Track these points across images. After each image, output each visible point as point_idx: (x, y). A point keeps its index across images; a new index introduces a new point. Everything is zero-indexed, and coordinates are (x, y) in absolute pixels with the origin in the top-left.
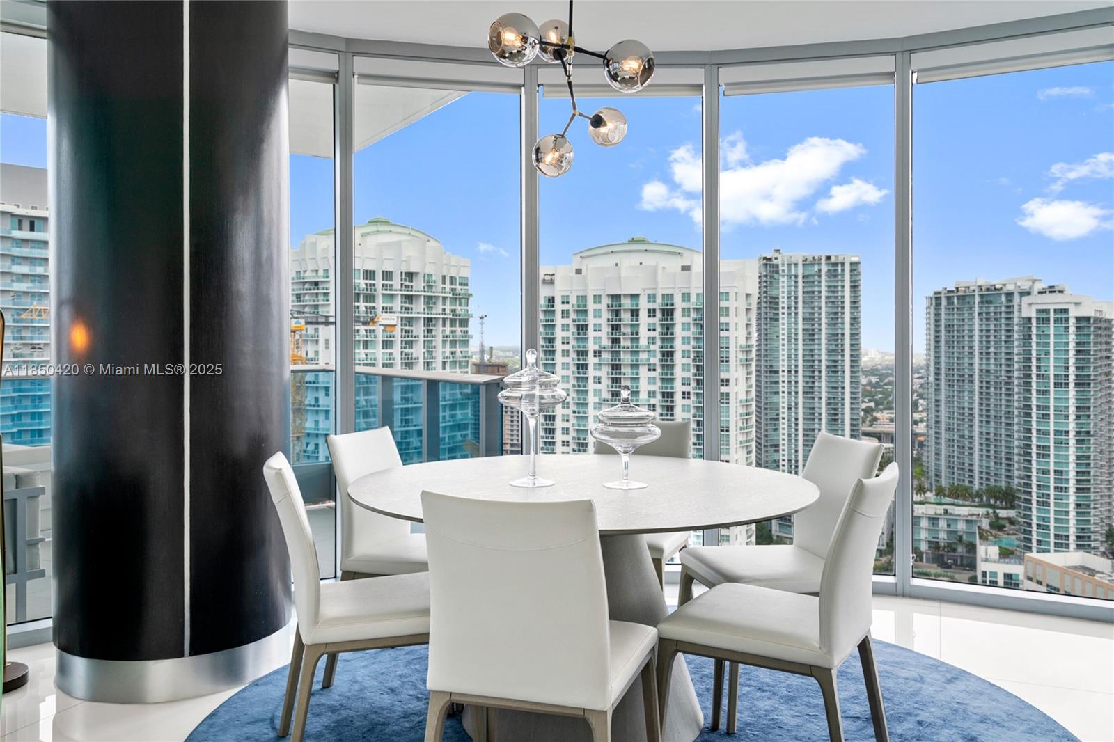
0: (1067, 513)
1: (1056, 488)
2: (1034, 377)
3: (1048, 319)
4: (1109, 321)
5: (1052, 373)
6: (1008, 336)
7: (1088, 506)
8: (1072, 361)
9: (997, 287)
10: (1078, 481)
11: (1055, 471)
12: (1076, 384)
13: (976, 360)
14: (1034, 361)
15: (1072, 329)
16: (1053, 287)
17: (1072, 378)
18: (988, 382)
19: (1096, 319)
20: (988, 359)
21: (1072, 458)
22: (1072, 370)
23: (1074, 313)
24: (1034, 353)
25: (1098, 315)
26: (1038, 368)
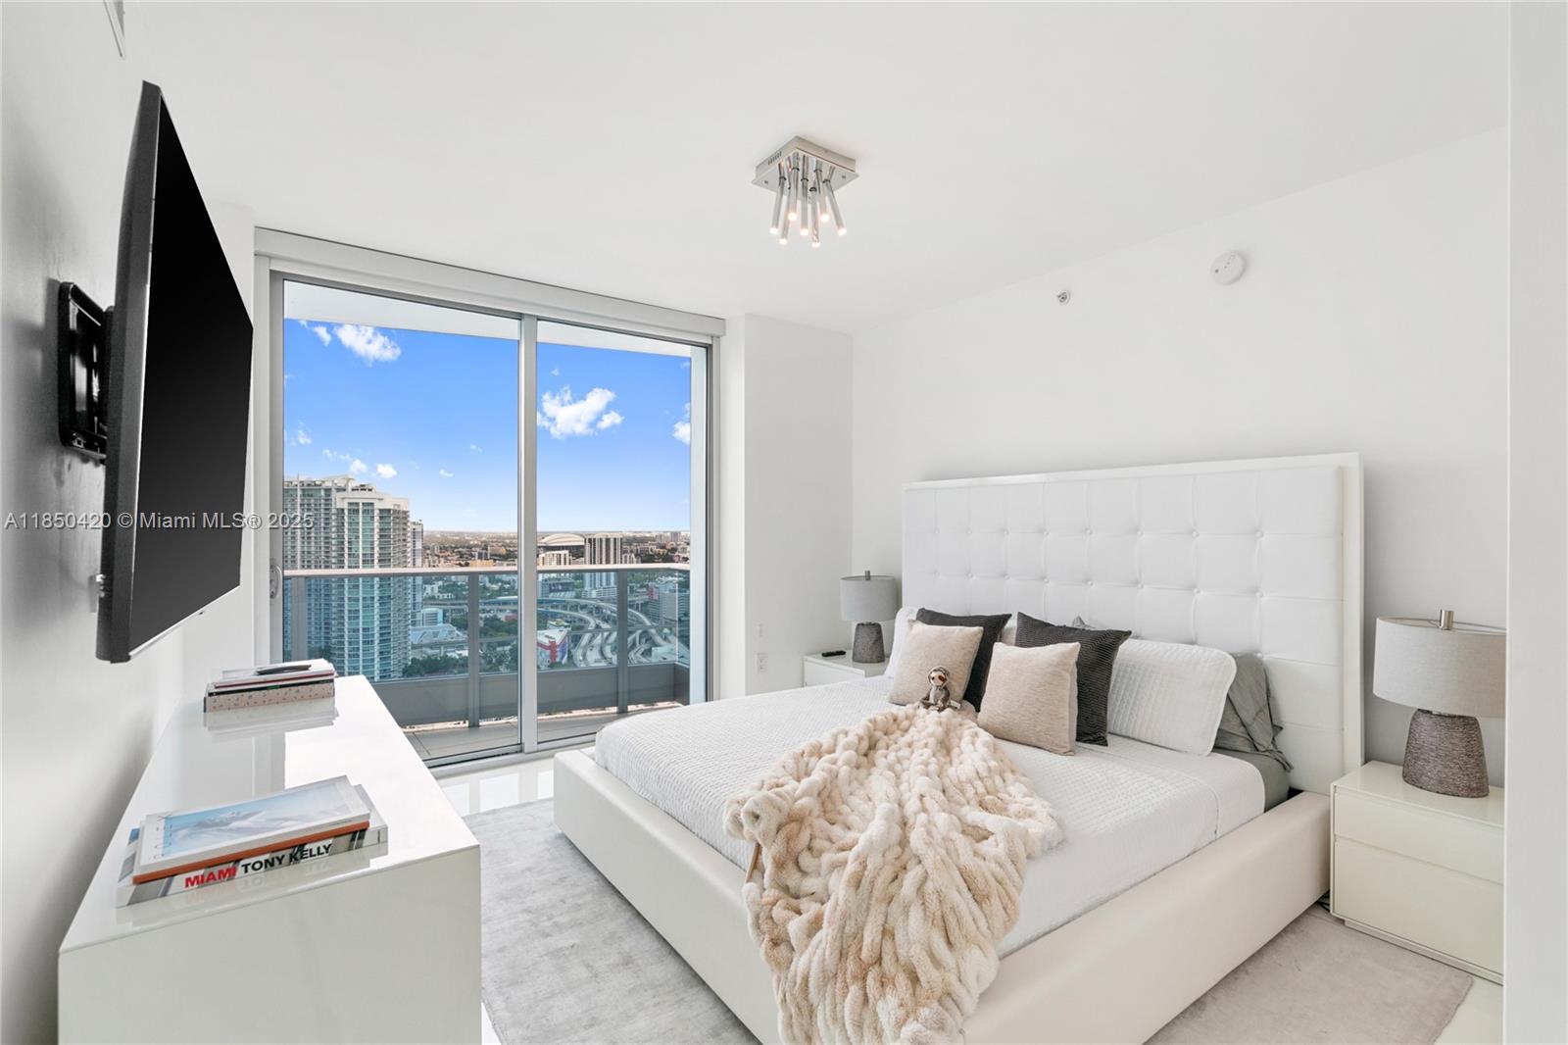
0: (373, 660)
1: (364, 642)
2: (346, 556)
3: (358, 510)
4: (405, 512)
5: (361, 552)
6: (326, 524)
7: (389, 652)
8: (376, 543)
9: (317, 483)
10: (381, 634)
11: (364, 629)
12: (379, 561)
13: (299, 543)
14: (346, 543)
15: (377, 518)
16: (362, 486)
17: (376, 555)
18: (308, 562)
19: (395, 511)
20: (309, 543)
21: (376, 617)
22: (377, 549)
23: (378, 505)
24: (346, 537)
25: (396, 508)
26: (350, 549)
